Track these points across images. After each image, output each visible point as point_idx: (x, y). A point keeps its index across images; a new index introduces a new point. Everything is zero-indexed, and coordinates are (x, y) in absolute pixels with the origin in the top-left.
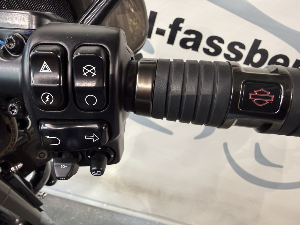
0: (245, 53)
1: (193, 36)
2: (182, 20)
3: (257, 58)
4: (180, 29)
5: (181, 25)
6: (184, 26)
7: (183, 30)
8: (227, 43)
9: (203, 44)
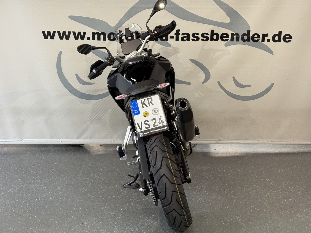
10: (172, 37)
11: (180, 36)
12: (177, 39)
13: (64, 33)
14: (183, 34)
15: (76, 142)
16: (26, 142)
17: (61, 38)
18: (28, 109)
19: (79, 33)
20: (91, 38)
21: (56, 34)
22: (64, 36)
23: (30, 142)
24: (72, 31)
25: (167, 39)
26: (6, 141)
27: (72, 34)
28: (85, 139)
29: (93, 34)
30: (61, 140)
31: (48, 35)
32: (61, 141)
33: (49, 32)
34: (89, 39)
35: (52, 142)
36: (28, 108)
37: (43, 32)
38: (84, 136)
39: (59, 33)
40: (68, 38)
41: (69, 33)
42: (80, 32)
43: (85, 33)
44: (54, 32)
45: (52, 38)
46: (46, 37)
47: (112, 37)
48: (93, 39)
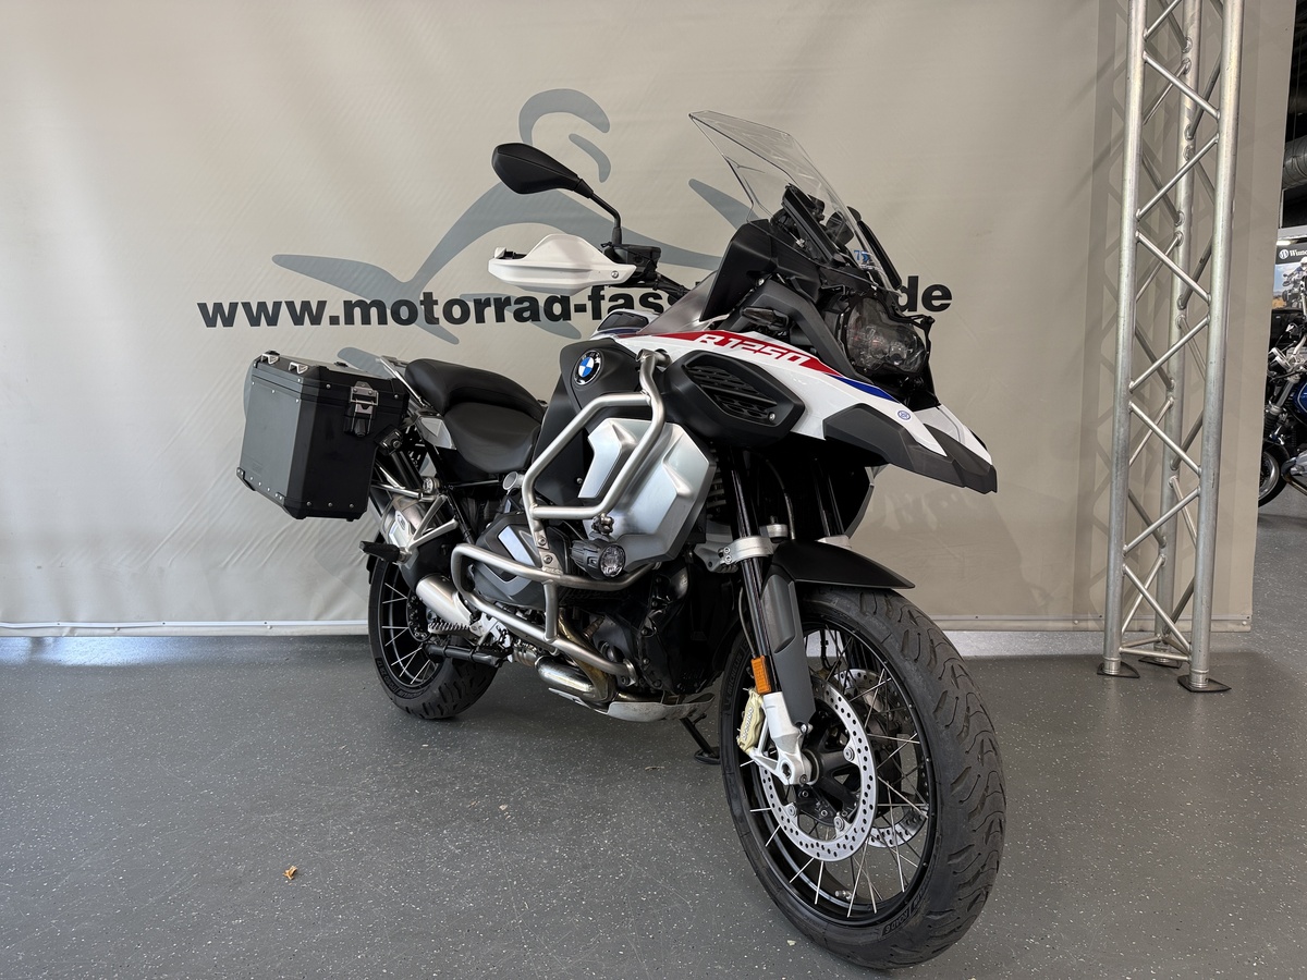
1: (621, 301)
2: (601, 287)
4: (603, 297)
5: (602, 293)
6: (607, 293)
7: (607, 298)
10: (581, 308)
11: (605, 305)
12: (597, 315)
13: (262, 306)
14: (614, 298)
15: (311, 628)
16: (175, 629)
17: (254, 322)
18: (173, 535)
19: (306, 305)
20: (342, 320)
21: (240, 312)
22: (263, 315)
23: (185, 629)
24: (283, 299)
25: (566, 315)
26: (119, 628)
27: (284, 307)
28: (340, 618)
29: (349, 306)
30: (269, 623)
31: (218, 315)
32: (271, 627)
33: (218, 307)
34: (334, 320)
35: (248, 629)
36: (172, 533)
37: (203, 307)
38: (336, 611)
39: (247, 306)
40: (272, 321)
41: (277, 305)
42: (309, 302)
43: (322, 305)
44: (233, 306)
45: (229, 321)
46: (210, 322)
47: (404, 313)
48: (350, 320)
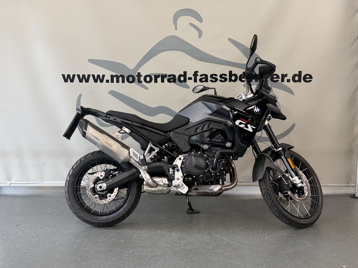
0: (228, 77)
1: (204, 77)
2: (197, 72)
3: (233, 78)
6: (199, 74)
8: (219, 76)
9: (209, 79)
10: (190, 79)
11: (198, 78)
12: (195, 81)
13: (84, 76)
14: (201, 75)
16: (47, 184)
17: (81, 81)
19: (98, 76)
20: (110, 81)
21: (76, 77)
22: (84, 79)
23: (51, 184)
24: (91, 74)
25: (185, 81)
26: (27, 184)
29: (112, 77)
31: (68, 79)
33: (69, 76)
36: (49, 150)
37: (63, 76)
39: (78, 76)
41: (89, 76)
43: (104, 76)
44: (74, 76)
45: (72, 81)
46: (66, 81)
47: (131, 79)
48: (112, 81)
